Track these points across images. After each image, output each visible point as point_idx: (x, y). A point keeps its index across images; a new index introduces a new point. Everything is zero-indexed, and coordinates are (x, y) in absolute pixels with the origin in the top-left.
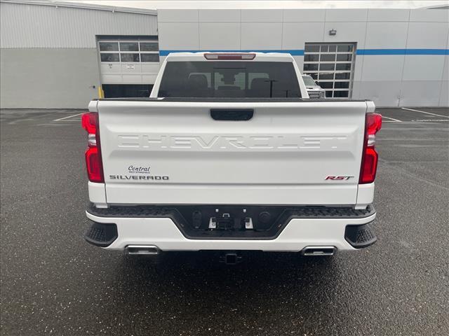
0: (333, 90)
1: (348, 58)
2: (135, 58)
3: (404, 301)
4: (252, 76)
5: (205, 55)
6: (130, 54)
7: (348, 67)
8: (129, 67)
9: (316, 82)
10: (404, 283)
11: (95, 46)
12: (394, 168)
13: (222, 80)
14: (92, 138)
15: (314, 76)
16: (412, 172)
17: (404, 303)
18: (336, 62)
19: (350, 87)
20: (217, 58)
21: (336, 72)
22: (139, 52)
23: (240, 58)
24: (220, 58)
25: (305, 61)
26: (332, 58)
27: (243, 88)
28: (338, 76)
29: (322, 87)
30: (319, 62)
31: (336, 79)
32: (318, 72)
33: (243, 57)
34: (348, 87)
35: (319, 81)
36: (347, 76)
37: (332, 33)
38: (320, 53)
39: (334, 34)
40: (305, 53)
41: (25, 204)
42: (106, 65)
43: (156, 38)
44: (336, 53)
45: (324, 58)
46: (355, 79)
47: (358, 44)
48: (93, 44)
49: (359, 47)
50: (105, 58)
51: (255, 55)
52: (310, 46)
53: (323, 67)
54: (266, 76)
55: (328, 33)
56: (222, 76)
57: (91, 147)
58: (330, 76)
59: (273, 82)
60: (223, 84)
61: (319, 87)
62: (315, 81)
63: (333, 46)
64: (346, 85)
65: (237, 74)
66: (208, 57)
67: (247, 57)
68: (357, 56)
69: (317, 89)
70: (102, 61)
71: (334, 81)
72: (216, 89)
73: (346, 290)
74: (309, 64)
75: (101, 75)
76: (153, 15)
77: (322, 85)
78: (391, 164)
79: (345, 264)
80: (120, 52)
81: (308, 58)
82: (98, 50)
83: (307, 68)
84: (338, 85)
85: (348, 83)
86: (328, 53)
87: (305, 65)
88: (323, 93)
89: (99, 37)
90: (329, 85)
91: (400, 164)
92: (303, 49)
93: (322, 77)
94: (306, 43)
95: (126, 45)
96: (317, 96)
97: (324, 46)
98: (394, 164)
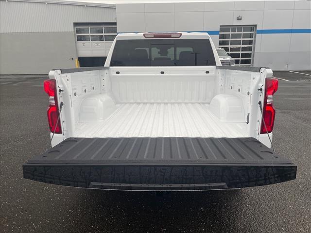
0: (240, 59)
1: (251, 36)
2: (101, 38)
3: (295, 223)
4: (179, 50)
5: (144, 34)
6: (97, 36)
7: (250, 42)
8: (96, 44)
9: (228, 54)
10: (295, 208)
11: (73, 31)
12: (285, 115)
13: (159, 53)
14: (52, 99)
15: (226, 49)
16: (298, 119)
17: (295, 224)
18: (242, 39)
19: (252, 57)
20: (153, 37)
21: (242, 46)
22: (104, 34)
23: (170, 36)
24: (155, 37)
25: (220, 38)
26: (239, 36)
27: (172, 58)
28: (244, 49)
29: (232, 57)
30: (230, 39)
31: (242, 51)
32: (230, 46)
33: (172, 36)
34: (250, 57)
35: (229, 52)
36: (250, 49)
37: (239, 19)
38: (230, 33)
39: (241, 19)
40: (220, 33)
41: (17, 144)
42: (80, 43)
43: (115, 24)
44: (242, 33)
45: (233, 36)
46: (256, 51)
47: (258, 26)
48: (71, 29)
49: (258, 28)
50: (80, 39)
51: (181, 34)
52: (223, 28)
53: (233, 43)
54: (190, 49)
55: (236, 19)
56: (159, 50)
57: (51, 106)
58: (238, 49)
59: (197, 54)
60: (159, 56)
61: (230, 57)
62: (227, 52)
63: (239, 28)
64: (249, 55)
65: (169, 48)
66: (147, 36)
67: (175, 36)
68: (257, 35)
69: (229, 58)
70: (78, 41)
71: (241, 52)
72: (153, 59)
73: (251, 213)
74: (223, 41)
75: (77, 51)
76: (113, 8)
77: (232, 56)
78: (282, 112)
79: (249, 191)
80: (90, 34)
81: (222, 36)
82: (75, 34)
83: (221, 43)
84: (244, 55)
85: (251, 53)
86: (236, 33)
87: (220, 41)
88: (233, 61)
89: (76, 24)
90: (237, 56)
91: (289, 112)
92: (219, 30)
93: (232, 50)
94: (220, 26)
95: (94, 30)
96: (229, 63)
97: (234, 28)
98: (285, 112)
